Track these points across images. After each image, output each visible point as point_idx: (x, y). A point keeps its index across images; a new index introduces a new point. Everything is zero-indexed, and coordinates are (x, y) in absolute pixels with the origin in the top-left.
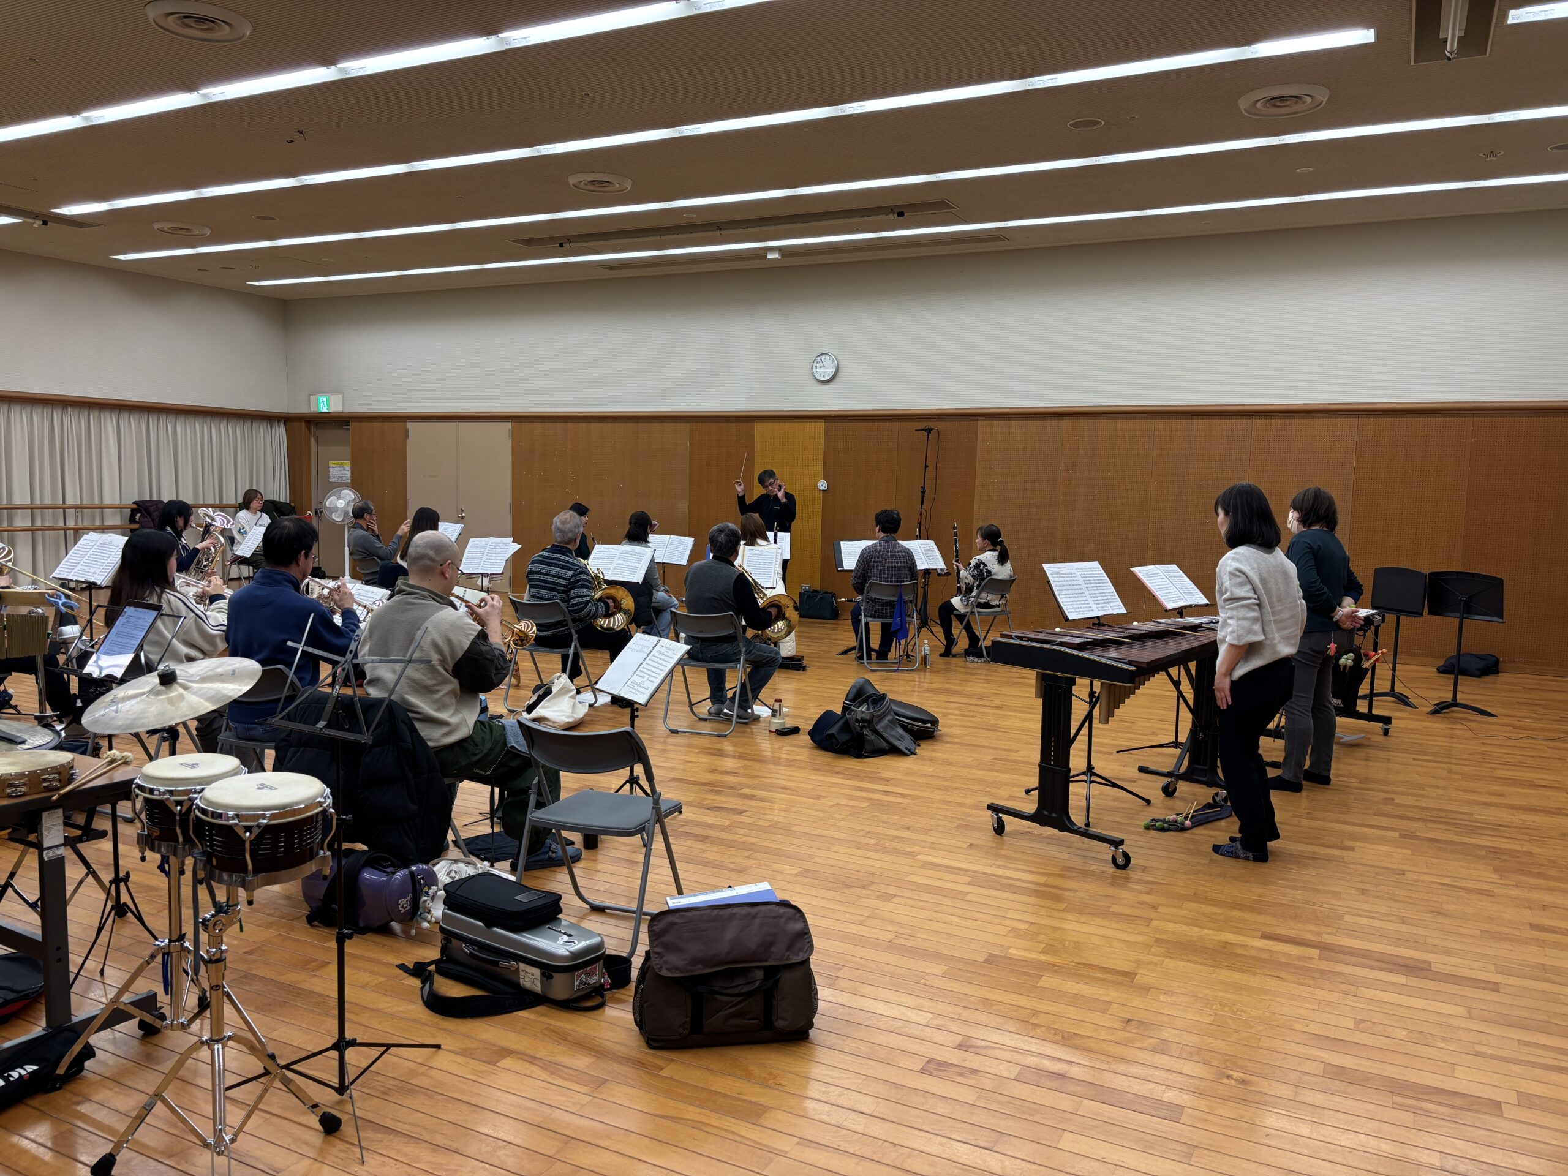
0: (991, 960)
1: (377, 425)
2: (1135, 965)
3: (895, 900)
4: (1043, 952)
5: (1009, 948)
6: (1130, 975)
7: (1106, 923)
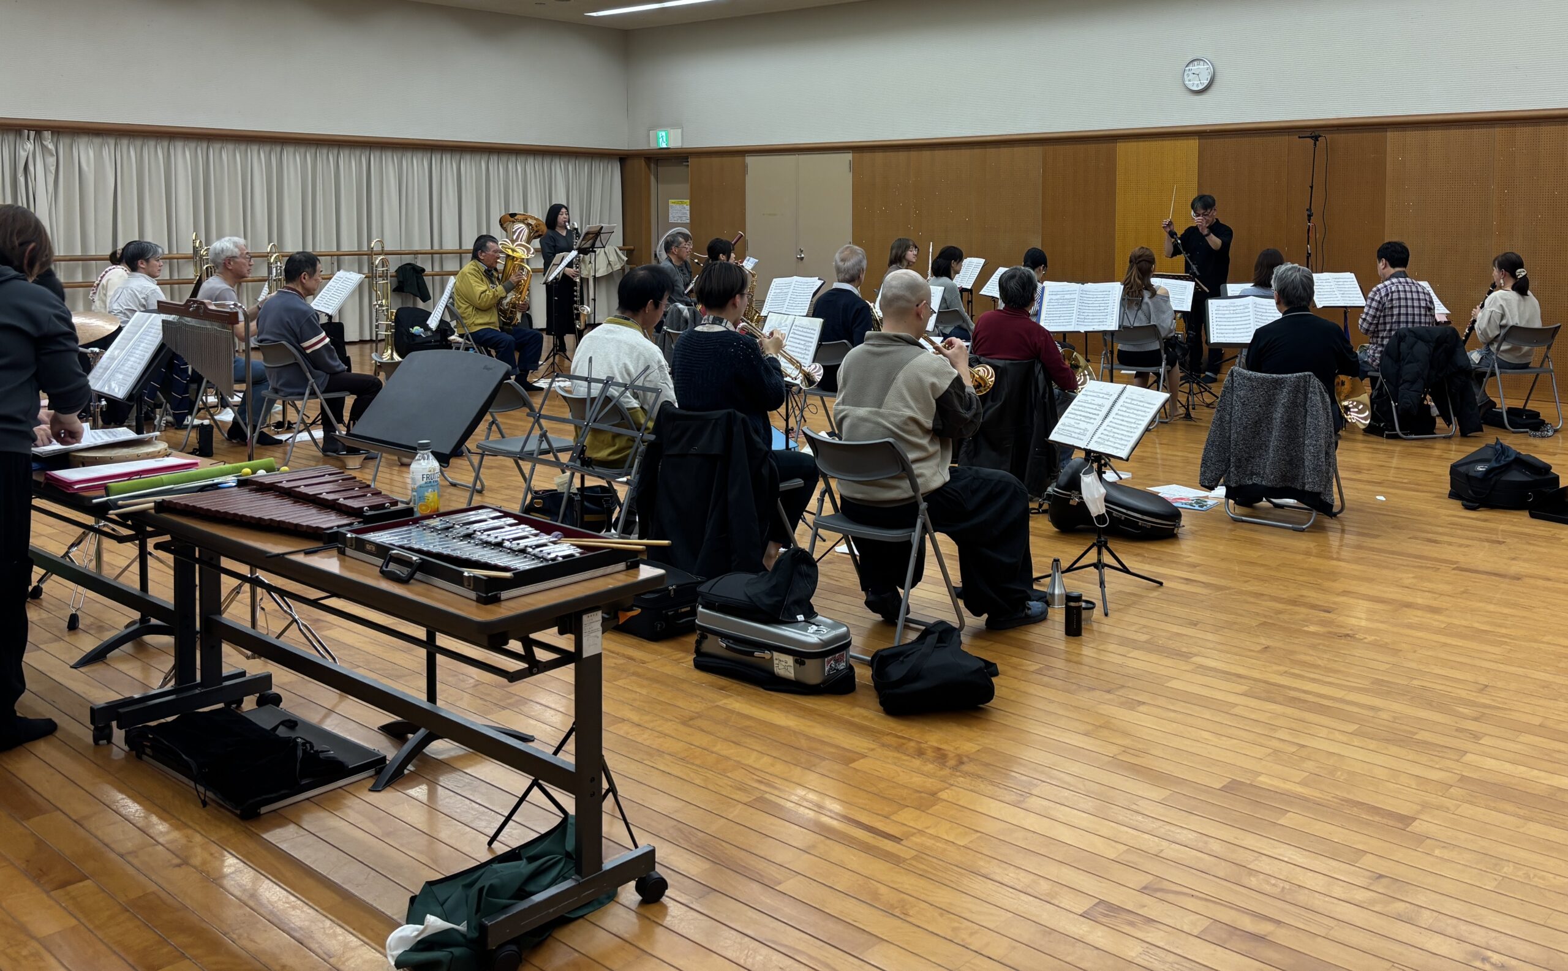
0: (1232, 788)
1: (716, 161)
2: (1419, 808)
3: (1142, 708)
4: (1303, 783)
5: (1260, 774)
6: (1406, 820)
7: (1402, 752)
